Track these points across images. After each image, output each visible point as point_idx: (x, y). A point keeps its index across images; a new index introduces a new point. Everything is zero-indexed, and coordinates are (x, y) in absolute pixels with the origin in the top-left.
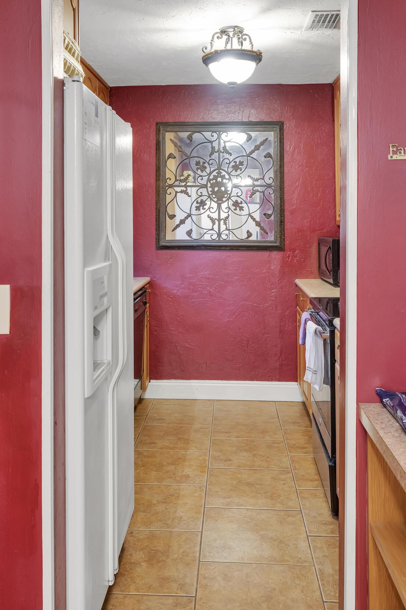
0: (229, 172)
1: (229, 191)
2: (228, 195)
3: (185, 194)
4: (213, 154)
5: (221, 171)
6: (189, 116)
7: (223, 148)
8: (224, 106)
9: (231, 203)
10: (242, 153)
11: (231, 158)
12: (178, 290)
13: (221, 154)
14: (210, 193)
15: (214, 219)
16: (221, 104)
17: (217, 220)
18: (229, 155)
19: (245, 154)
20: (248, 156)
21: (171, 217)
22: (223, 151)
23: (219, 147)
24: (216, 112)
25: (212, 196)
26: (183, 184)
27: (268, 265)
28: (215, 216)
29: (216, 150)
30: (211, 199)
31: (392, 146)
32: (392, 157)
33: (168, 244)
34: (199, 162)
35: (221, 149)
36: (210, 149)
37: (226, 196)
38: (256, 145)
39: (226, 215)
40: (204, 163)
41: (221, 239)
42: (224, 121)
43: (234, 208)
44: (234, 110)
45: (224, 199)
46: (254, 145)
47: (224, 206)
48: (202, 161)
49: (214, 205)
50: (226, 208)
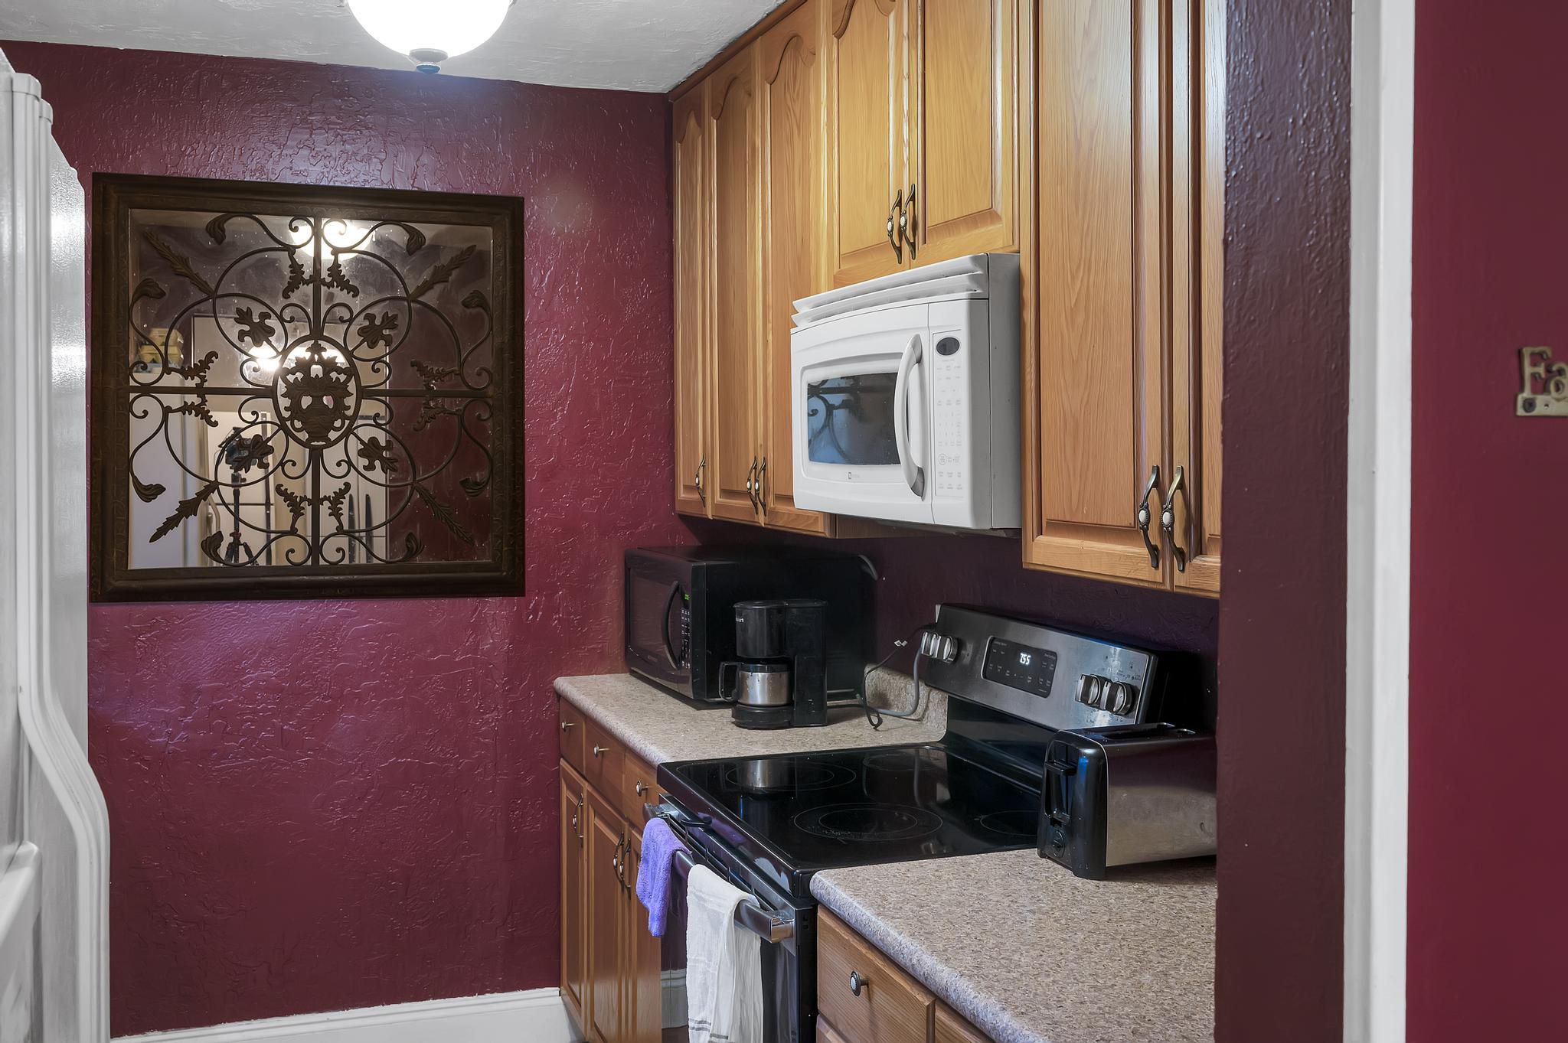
0: (350, 349)
1: (349, 408)
2: (347, 422)
3: (196, 416)
4: (298, 288)
5: (323, 343)
6: (212, 159)
7: (329, 270)
8: (331, 133)
9: (354, 445)
10: (394, 288)
11: (357, 304)
12: (171, 736)
13: (323, 289)
14: (286, 414)
15: (298, 500)
16: (321, 128)
17: (308, 500)
18: (348, 293)
19: (400, 293)
20: (411, 299)
21: (146, 493)
22: (328, 280)
23: (318, 267)
24: (305, 152)
25: (292, 424)
26: (191, 383)
27: (471, 640)
28: (302, 488)
29: (306, 276)
30: (288, 433)
31: (1532, 355)
32: (1530, 405)
33: (134, 585)
34: (249, 312)
35: (324, 274)
36: (287, 272)
37: (338, 423)
38: (438, 264)
39: (339, 485)
40: (264, 316)
41: (322, 562)
42: (331, 184)
43: (365, 462)
44: (366, 151)
45: (333, 435)
46: (432, 267)
47: (332, 456)
48: (257, 310)
49: (299, 454)
50: (339, 464)
